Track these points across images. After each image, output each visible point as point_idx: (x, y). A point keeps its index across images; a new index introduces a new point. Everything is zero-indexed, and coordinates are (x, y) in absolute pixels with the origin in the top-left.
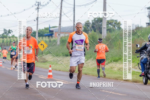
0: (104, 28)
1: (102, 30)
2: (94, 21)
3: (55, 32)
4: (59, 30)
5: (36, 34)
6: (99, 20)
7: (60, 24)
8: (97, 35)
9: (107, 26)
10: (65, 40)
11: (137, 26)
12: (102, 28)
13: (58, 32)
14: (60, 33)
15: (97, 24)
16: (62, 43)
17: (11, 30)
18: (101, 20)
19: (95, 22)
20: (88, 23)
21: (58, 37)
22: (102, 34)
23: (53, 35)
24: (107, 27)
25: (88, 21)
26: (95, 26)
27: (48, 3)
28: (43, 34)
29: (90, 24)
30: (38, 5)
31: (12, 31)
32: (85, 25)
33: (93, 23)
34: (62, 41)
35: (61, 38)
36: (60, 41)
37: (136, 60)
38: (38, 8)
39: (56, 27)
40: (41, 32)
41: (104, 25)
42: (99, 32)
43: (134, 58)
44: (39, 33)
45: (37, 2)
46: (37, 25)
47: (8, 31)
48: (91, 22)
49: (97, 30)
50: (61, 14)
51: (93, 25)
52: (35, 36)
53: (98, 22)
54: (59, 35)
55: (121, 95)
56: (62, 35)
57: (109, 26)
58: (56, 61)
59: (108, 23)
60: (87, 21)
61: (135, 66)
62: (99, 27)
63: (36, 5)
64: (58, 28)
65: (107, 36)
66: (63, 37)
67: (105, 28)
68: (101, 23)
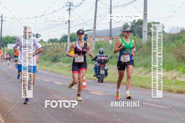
0: (144, 31)
1: (142, 34)
2: (133, 23)
3: (90, 36)
4: (93, 35)
5: (67, 39)
6: (139, 22)
7: (95, 28)
8: (137, 40)
9: (148, 29)
10: (101, 46)
11: (182, 30)
12: (142, 31)
13: (92, 36)
14: (95, 37)
15: (137, 27)
16: (97, 49)
17: (38, 34)
18: (141, 22)
19: (134, 25)
20: (126, 26)
21: (92, 42)
22: (142, 38)
23: (87, 40)
24: (148, 31)
25: (127, 24)
26: (135, 29)
27: (81, 3)
28: (75, 38)
29: (129, 26)
30: (70, 6)
31: (40, 35)
32: (123, 28)
33: (132, 26)
34: (97, 46)
35: (96, 43)
36: (95, 46)
37: (181, 68)
38: (69, 9)
39: (90, 30)
40: (73, 36)
41: (145, 28)
42: (139, 36)
43: (179, 66)
44: (71, 38)
45: (69, 2)
46: (69, 28)
47: (35, 35)
48: (129, 24)
49: (136, 34)
50: (95, 16)
51: (132, 28)
52: (66, 41)
53: (138, 25)
54: (94, 39)
55: (164, 107)
56: (97, 40)
57: (150, 29)
58: (91, 69)
59: (149, 26)
60: (125, 24)
61: (180, 74)
62: (139, 30)
63: (67, 5)
64: (92, 31)
65: (148, 41)
66: (98, 42)
67: (146, 31)
68: (142, 26)
